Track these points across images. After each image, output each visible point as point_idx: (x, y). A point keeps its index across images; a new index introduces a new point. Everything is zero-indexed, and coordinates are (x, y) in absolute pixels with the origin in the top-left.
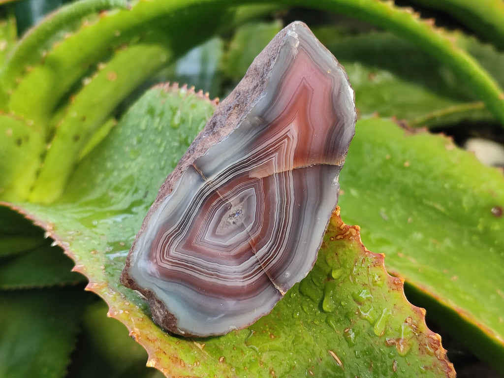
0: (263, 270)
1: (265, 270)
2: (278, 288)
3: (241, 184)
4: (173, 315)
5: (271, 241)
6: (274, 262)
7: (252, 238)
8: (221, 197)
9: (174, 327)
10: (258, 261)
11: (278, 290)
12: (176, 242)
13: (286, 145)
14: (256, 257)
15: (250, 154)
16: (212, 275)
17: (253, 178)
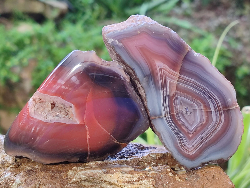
0: (221, 111)
1: (222, 109)
2: (234, 107)
3: (173, 101)
4: (219, 159)
5: (209, 100)
6: (220, 104)
7: (203, 108)
8: (175, 113)
9: (225, 161)
10: (216, 111)
11: (235, 108)
12: (185, 143)
13: (165, 71)
14: (213, 111)
15: (161, 91)
16: (210, 134)
17: (174, 94)
